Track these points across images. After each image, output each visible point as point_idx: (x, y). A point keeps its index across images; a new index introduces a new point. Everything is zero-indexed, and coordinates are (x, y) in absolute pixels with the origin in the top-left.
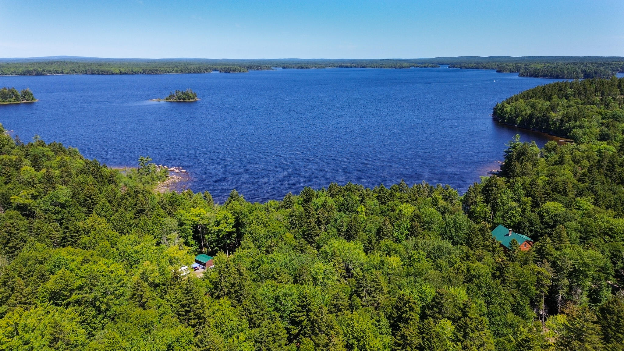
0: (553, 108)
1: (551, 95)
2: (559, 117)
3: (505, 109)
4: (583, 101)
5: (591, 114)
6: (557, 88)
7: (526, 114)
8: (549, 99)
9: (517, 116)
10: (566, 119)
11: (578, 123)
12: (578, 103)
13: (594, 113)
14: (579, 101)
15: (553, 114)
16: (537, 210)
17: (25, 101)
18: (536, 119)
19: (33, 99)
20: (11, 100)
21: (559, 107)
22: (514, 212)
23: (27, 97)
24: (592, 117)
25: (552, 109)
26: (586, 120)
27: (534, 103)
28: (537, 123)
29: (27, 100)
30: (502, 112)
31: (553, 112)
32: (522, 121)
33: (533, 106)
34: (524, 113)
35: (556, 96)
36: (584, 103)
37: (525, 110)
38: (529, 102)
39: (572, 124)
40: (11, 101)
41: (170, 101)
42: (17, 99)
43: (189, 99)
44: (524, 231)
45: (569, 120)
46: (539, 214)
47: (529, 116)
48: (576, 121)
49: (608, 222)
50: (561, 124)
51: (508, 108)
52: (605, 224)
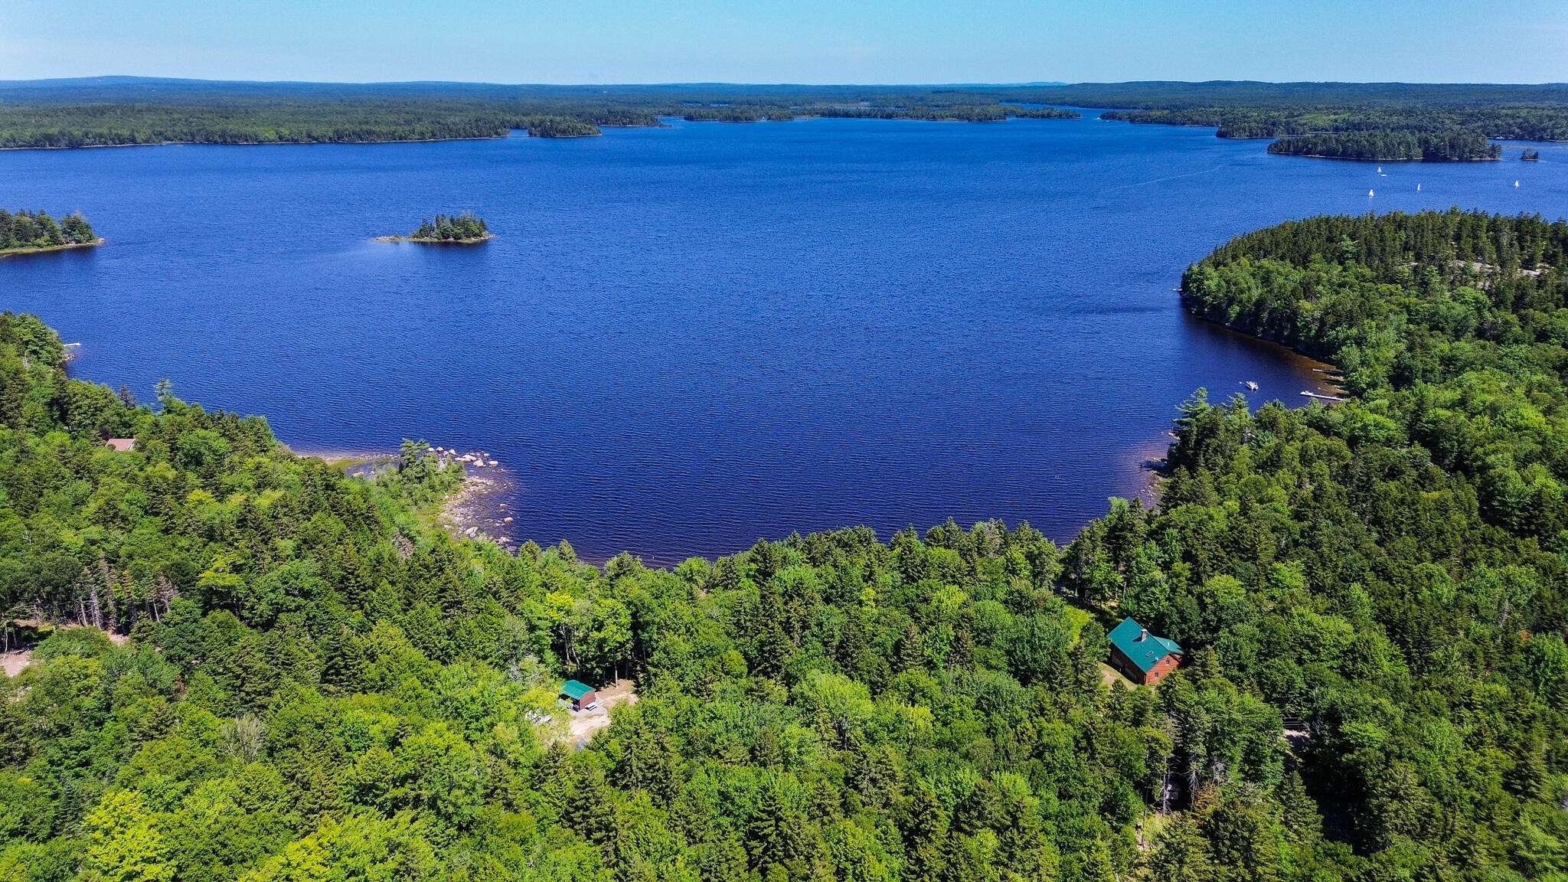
0: (1307, 290)
1: (1309, 252)
2: (1317, 314)
3: (1206, 282)
4: (1375, 273)
5: (1385, 308)
6: (1325, 233)
7: (1250, 298)
8: (1303, 261)
9: (1231, 301)
10: (1331, 319)
11: (1354, 331)
12: (1363, 276)
13: (1393, 307)
14: (1367, 272)
15: (1305, 305)
16: (1197, 589)
17: (73, 244)
18: (1270, 314)
19: (90, 238)
20: (39, 241)
21: (1320, 288)
22: (1157, 591)
23: (77, 235)
24: (1387, 317)
25: (1305, 293)
26: (1374, 324)
27: (1269, 272)
28: (1272, 321)
29: (78, 242)
30: (1199, 290)
31: (1306, 298)
32: (1239, 314)
33: (1266, 280)
34: (1245, 296)
35: (1318, 256)
36: (1377, 277)
37: (1249, 289)
38: (1259, 268)
39: (1342, 332)
40: (39, 246)
41: (424, 244)
42: (54, 240)
43: (468, 237)
44: (1169, 632)
45: (1337, 323)
46: (1200, 597)
47: (1255, 304)
48: (1350, 327)
49: (1310, 624)
50: (1320, 330)
51: (1213, 281)
52: (1305, 626)
